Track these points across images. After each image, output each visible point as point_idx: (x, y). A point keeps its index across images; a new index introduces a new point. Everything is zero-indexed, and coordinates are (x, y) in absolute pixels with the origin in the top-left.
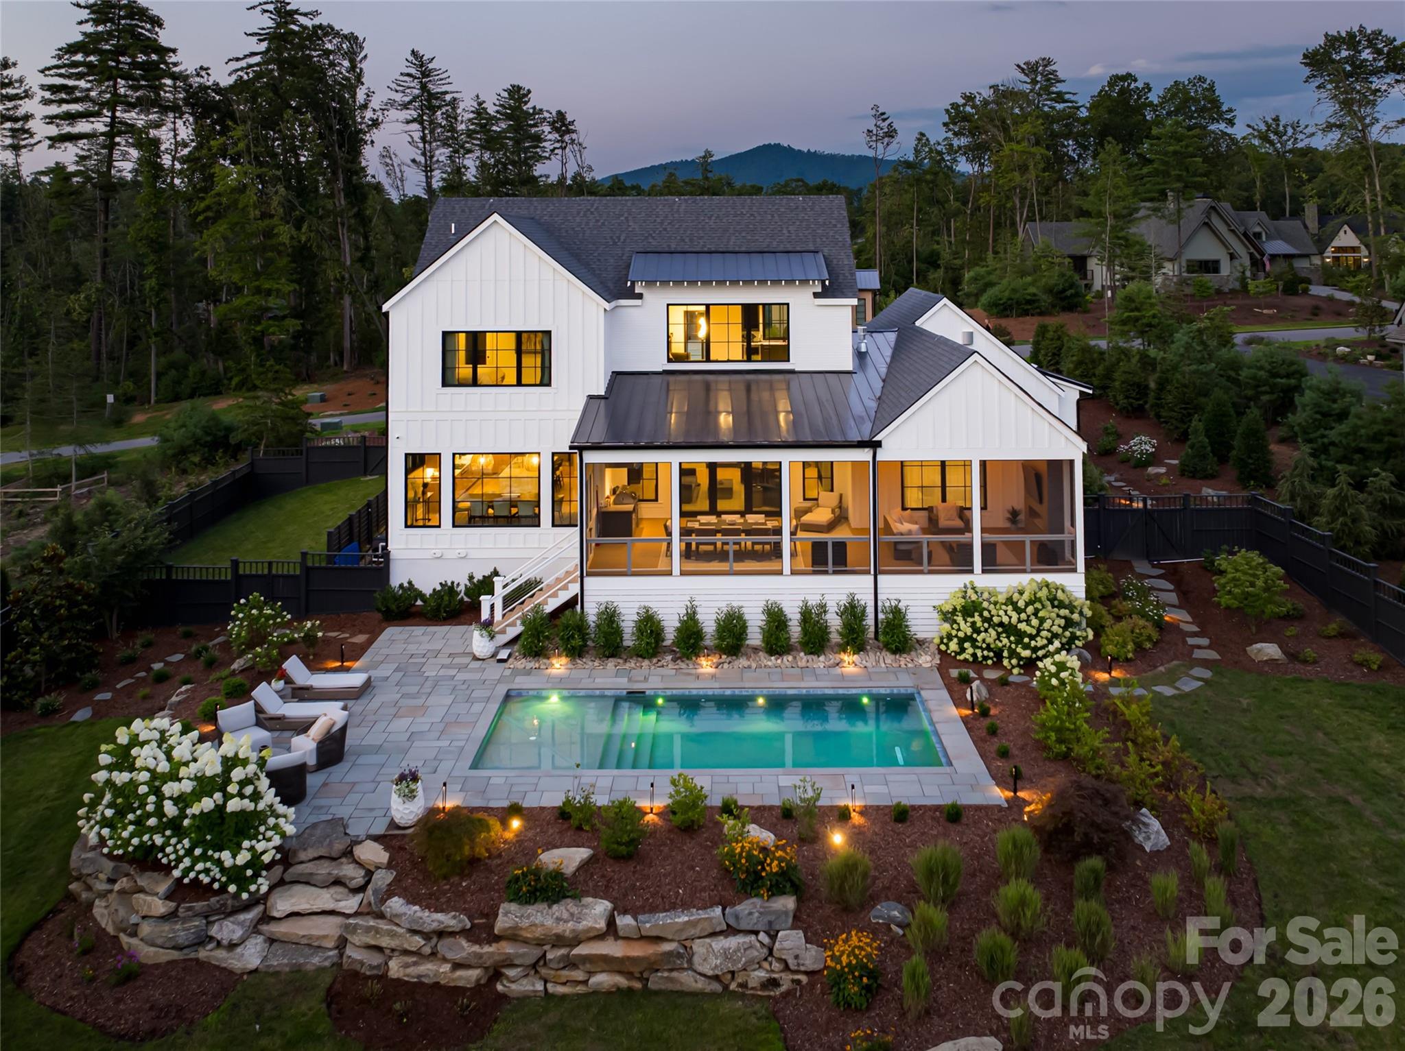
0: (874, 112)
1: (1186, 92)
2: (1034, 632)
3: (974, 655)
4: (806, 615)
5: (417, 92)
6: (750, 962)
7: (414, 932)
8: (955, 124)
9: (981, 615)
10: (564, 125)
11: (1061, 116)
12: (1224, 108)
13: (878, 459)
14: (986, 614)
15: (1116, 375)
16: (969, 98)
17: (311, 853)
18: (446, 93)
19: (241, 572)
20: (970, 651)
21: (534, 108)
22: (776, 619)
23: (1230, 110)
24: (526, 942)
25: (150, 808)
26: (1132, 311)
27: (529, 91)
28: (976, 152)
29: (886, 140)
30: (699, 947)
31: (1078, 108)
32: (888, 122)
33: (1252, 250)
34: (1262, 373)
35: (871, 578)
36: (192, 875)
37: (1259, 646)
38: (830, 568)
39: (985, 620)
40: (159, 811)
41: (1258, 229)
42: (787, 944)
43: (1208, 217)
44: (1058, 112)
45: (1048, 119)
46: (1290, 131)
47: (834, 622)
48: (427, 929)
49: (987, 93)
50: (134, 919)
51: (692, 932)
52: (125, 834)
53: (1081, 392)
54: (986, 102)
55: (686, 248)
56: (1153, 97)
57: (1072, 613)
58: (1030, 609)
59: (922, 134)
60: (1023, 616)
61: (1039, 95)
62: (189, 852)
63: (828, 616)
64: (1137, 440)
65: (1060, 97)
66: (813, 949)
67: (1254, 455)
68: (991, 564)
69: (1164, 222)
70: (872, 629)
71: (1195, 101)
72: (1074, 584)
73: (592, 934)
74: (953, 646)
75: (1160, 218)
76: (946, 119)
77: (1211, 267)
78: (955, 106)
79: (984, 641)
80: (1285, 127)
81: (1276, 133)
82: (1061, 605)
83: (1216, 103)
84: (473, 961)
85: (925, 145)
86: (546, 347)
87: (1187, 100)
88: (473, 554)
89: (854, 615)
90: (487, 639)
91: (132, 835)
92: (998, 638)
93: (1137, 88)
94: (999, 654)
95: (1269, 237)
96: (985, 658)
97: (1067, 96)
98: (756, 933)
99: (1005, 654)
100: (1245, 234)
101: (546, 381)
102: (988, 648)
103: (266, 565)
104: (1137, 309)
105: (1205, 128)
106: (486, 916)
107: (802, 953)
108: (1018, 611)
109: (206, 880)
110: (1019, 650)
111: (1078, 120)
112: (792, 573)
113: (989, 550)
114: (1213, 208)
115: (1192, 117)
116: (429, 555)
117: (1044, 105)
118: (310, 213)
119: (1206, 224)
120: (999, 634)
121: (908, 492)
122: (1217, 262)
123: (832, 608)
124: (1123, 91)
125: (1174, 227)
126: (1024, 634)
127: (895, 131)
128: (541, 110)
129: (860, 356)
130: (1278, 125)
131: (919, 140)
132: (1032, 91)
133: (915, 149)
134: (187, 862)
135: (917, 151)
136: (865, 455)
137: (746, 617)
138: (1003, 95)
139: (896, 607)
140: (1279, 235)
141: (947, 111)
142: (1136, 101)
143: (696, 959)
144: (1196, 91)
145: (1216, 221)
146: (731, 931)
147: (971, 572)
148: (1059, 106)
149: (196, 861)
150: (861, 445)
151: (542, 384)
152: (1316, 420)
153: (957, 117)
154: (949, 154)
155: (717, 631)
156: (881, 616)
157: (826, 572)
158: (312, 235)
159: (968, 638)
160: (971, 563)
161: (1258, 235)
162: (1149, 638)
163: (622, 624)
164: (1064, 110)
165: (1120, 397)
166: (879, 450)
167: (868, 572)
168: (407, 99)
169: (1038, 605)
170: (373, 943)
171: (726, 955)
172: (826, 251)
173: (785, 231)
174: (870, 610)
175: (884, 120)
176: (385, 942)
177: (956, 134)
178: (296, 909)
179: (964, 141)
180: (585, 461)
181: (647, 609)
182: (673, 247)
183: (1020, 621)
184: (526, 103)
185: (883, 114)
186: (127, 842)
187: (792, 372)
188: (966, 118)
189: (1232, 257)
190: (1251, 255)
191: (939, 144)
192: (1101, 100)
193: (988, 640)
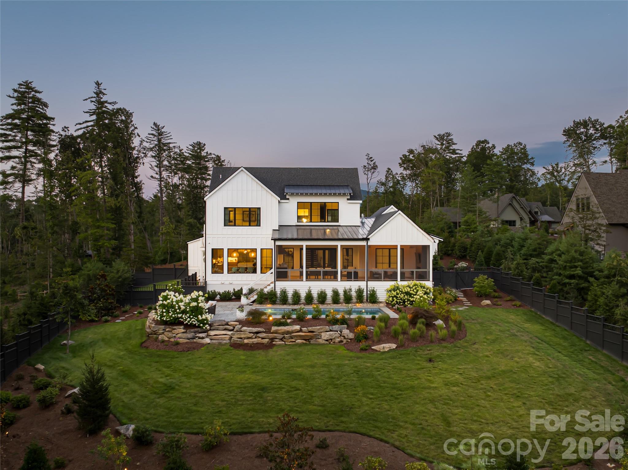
0: (367, 157)
1: (512, 149)
2: (415, 293)
3: (397, 302)
4: (345, 292)
5: (156, 143)
6: (336, 337)
7: (250, 333)
8: (404, 164)
9: (399, 290)
10: (219, 162)
11: (455, 161)
12: (530, 157)
13: (368, 244)
14: (401, 290)
15: (456, 245)
16: (411, 151)
17: (217, 324)
18: (170, 143)
19: (156, 288)
20: (396, 300)
21: (207, 153)
22: (336, 293)
23: (532, 158)
24: (279, 333)
25: (177, 308)
26: (467, 226)
27: (205, 145)
28: (413, 177)
29: (373, 170)
30: (323, 334)
31: (462, 157)
32: (373, 162)
33: (530, 216)
34: (508, 241)
35: (366, 282)
36: (191, 322)
37: (484, 301)
38: (353, 279)
39: (400, 291)
40: (179, 308)
41: (537, 210)
42: (345, 332)
43: (512, 201)
44: (453, 159)
45: (447, 162)
46: (563, 170)
47: (354, 294)
48: (254, 331)
49: (420, 150)
50: (174, 335)
51: (321, 331)
52: (170, 314)
53: (439, 240)
54: (419, 154)
55: (303, 184)
56: (497, 151)
57: (427, 290)
58: (414, 287)
59: (389, 169)
60: (412, 289)
61: (445, 151)
62: (189, 317)
63: (352, 292)
64: (461, 263)
65: (454, 152)
66: (351, 334)
67: (498, 262)
68: (403, 279)
69: (491, 202)
70: (366, 296)
71: (517, 154)
72: (429, 284)
73: (296, 331)
74: (391, 299)
75: (490, 200)
76: (400, 161)
77: (512, 223)
78: (405, 156)
79: (400, 297)
80: (561, 168)
81: (557, 171)
82: (424, 288)
83: (525, 155)
84: (267, 337)
85: (390, 174)
86: (259, 213)
87: (513, 153)
88: (234, 283)
89: (360, 292)
90: (246, 299)
91: (172, 314)
92: (404, 297)
93: (489, 147)
94: (404, 302)
95: (542, 214)
96: (400, 302)
97: (457, 151)
98: (337, 331)
99: (406, 300)
100: (530, 212)
101: (258, 225)
102: (401, 299)
103: (165, 286)
104: (469, 226)
105: (520, 166)
106: (268, 329)
107: (349, 334)
108: (410, 288)
109: (195, 323)
110: (410, 298)
111: (462, 162)
112: (341, 281)
113: (402, 274)
114: (514, 197)
115: (515, 162)
116: (220, 283)
117: (447, 156)
118: (122, 192)
119: (510, 204)
120: (404, 296)
121: (378, 258)
122: (514, 222)
123: (353, 290)
124: (483, 149)
125: (496, 205)
126: (412, 294)
127: (377, 166)
128: (211, 154)
129: (363, 223)
130: (558, 167)
131: (388, 171)
132: (441, 148)
133: (386, 176)
134: (189, 319)
135: (387, 177)
136: (364, 243)
137: (327, 292)
138: (428, 150)
139: (373, 290)
140: (547, 213)
141: (401, 158)
142: (488, 153)
143: (322, 337)
144: (517, 150)
145: (515, 204)
146: (331, 331)
147: (397, 280)
148: (454, 156)
149: (191, 319)
150: (363, 239)
151: (257, 226)
152: (518, 248)
153: (405, 161)
154: (402, 181)
155: (318, 297)
156: (368, 292)
157: (351, 281)
158: (123, 202)
159: (395, 296)
160: (397, 278)
161: (536, 213)
162: (451, 300)
163: (289, 294)
164: (456, 157)
165: (457, 252)
166: (369, 241)
167: (365, 281)
168: (152, 146)
169: (416, 286)
170: (239, 337)
171: (330, 335)
172: (351, 186)
173: (337, 179)
174: (365, 290)
175: (372, 161)
176: (242, 336)
177: (405, 169)
178: (216, 334)
179: (408, 172)
180: (276, 244)
181: (296, 290)
182: (298, 184)
183: (410, 290)
184: (203, 150)
185: (371, 158)
186: (171, 316)
187: (340, 226)
188: (410, 161)
189: (521, 219)
190: (530, 218)
191: (397, 174)
192: (473, 153)
193: (401, 297)
